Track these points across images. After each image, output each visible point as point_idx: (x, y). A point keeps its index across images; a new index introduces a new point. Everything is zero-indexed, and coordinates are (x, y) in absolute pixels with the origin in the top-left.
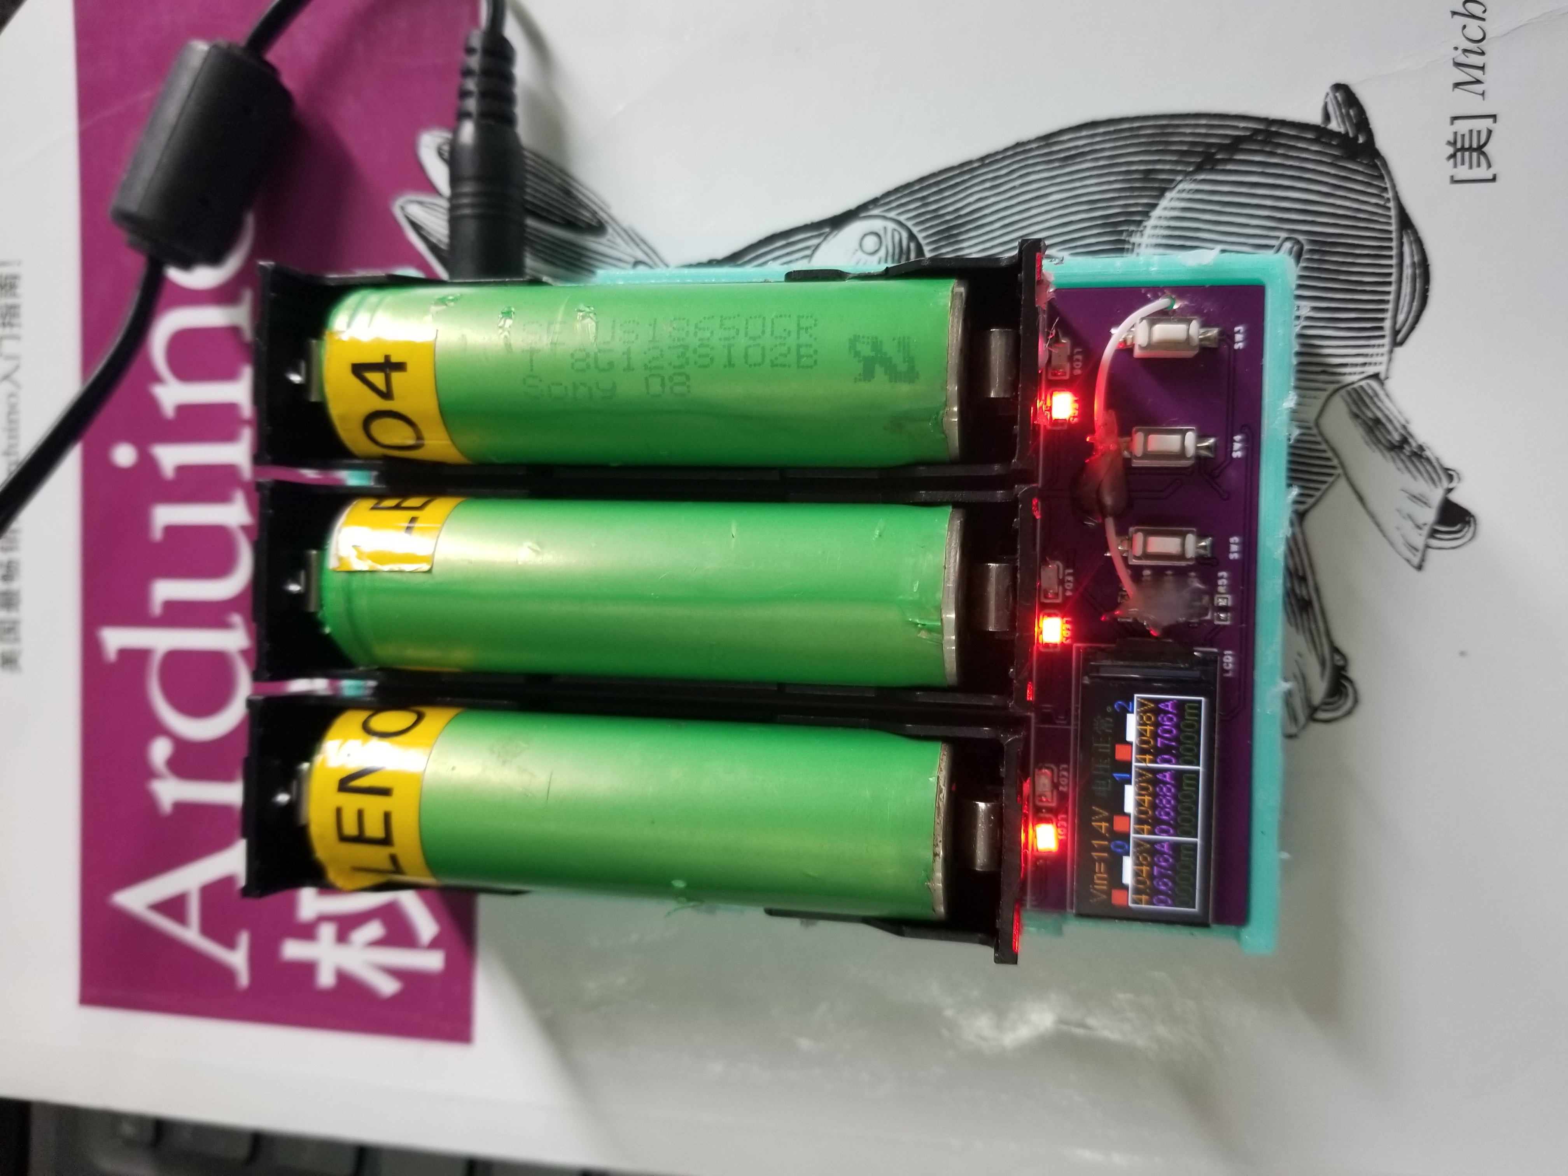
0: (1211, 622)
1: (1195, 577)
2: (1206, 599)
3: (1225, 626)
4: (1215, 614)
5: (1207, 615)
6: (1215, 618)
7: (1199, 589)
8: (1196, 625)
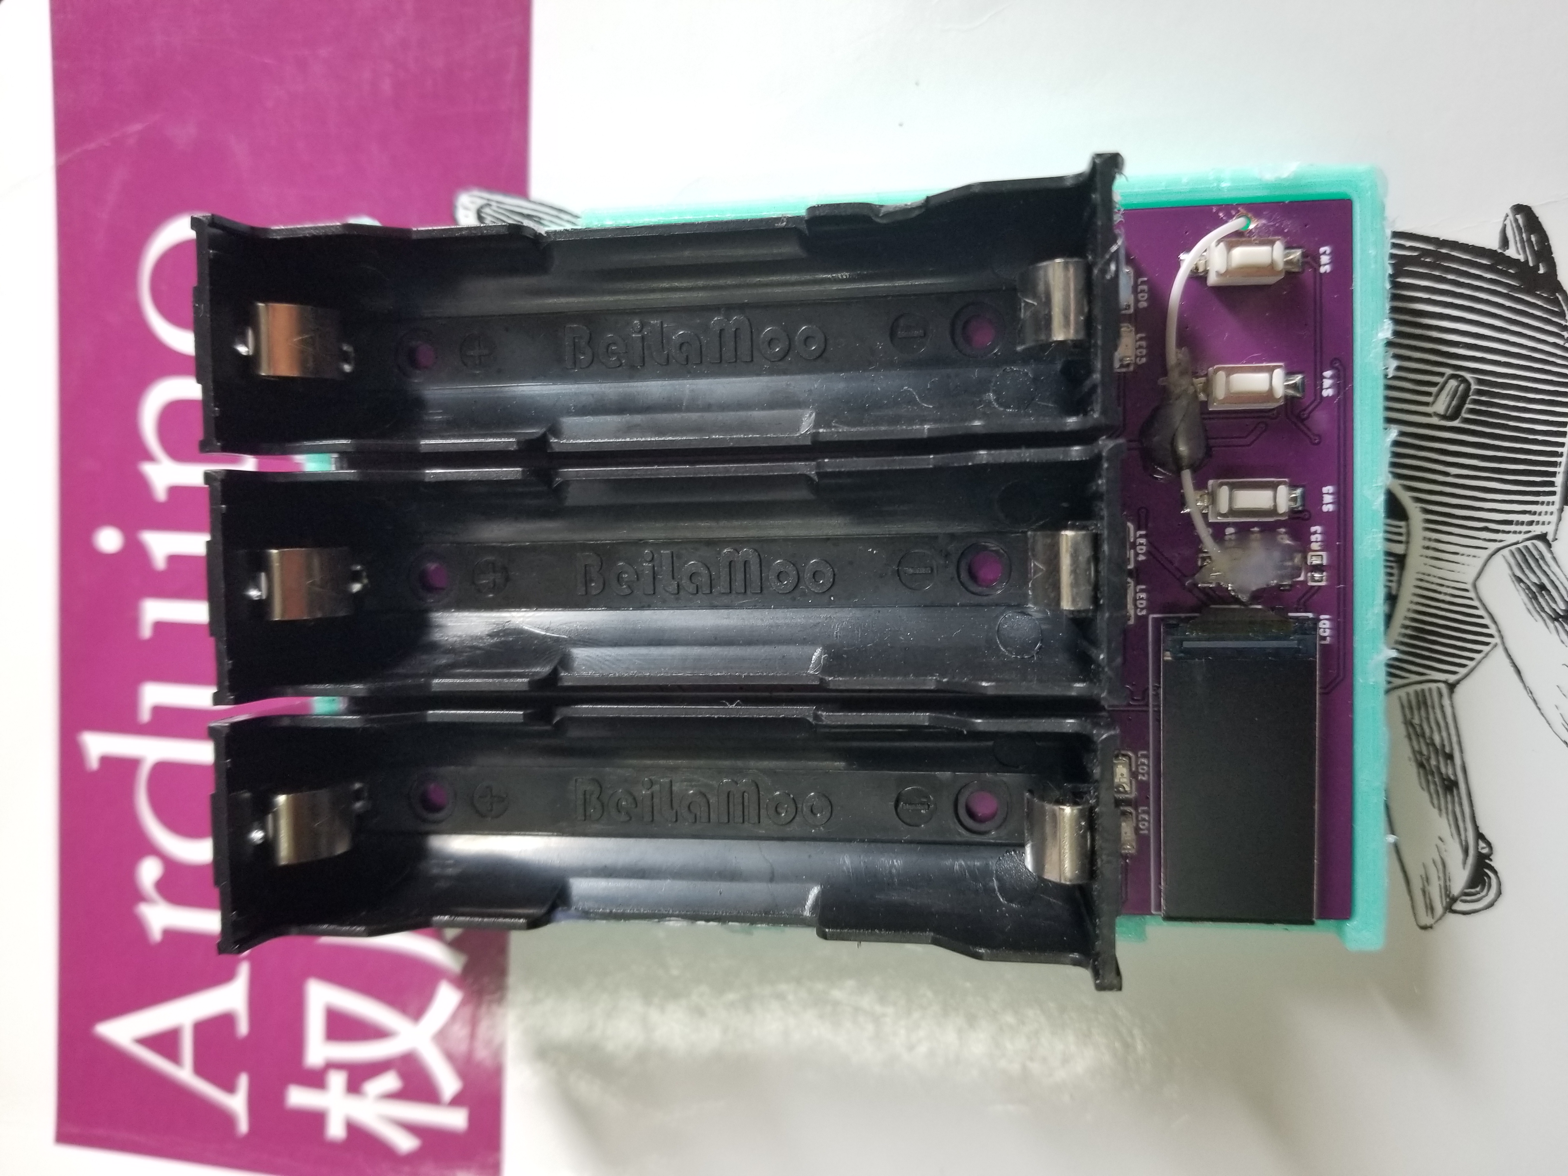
0: (1304, 582)
1: (1286, 533)
2: (1298, 559)
3: (1320, 587)
4: (1309, 574)
5: (1299, 576)
6: (1309, 578)
7: (1289, 545)
8: (1287, 588)
